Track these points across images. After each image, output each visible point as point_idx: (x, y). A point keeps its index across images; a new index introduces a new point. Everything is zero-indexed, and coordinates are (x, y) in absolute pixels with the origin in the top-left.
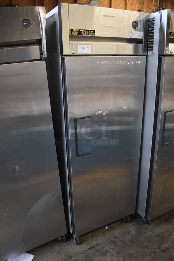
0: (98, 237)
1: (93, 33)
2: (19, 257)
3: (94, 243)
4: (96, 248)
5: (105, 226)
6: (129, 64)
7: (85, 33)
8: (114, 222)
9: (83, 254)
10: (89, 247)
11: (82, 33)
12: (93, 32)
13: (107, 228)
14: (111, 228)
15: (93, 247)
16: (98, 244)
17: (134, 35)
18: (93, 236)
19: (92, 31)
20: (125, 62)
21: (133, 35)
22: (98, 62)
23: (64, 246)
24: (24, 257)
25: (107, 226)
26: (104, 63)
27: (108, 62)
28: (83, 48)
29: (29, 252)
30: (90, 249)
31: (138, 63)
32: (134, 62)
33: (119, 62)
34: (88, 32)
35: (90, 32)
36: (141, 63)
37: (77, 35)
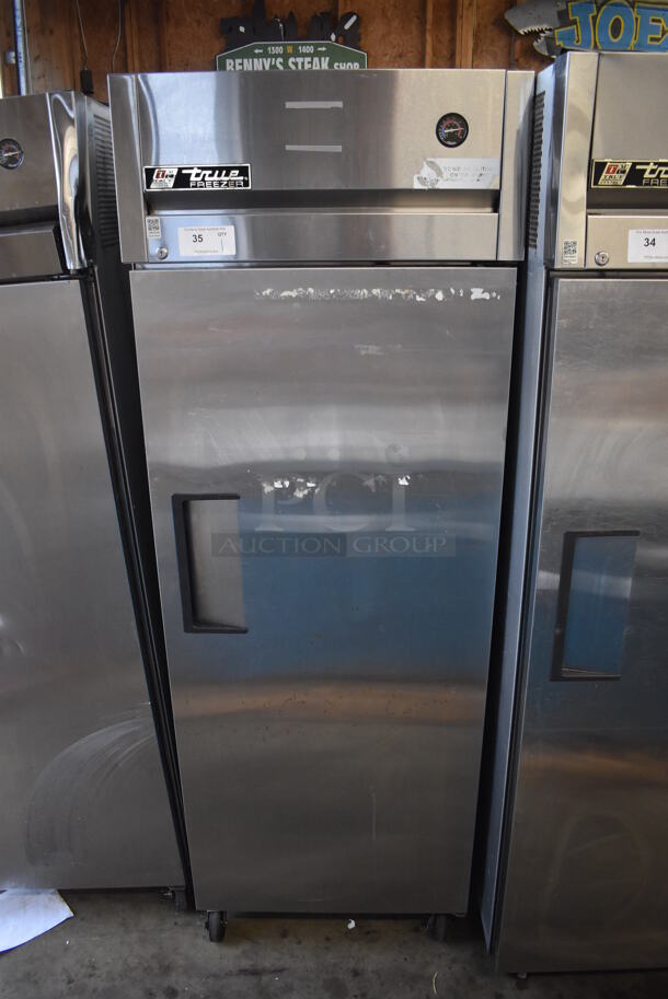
0: (299, 943)
1: (242, 178)
2: (35, 898)
3: (269, 957)
4: (265, 979)
5: (347, 917)
6: (418, 299)
7: (203, 180)
8: (395, 917)
9: (211, 981)
10: (245, 963)
11: (193, 178)
12: (239, 175)
13: (352, 925)
14: (368, 933)
15: (255, 972)
16: (279, 971)
17: (446, 175)
18: (284, 935)
19: (237, 172)
20: (398, 291)
21: (439, 173)
22: (268, 291)
23: (176, 924)
24: (46, 907)
25: (355, 917)
26: (294, 294)
27: (311, 290)
28: (198, 239)
29: (68, 895)
30: (243, 972)
31: (473, 297)
32: (446, 292)
33: (370, 292)
34: (219, 175)
35: (227, 175)
36: (487, 296)
37: (174, 187)
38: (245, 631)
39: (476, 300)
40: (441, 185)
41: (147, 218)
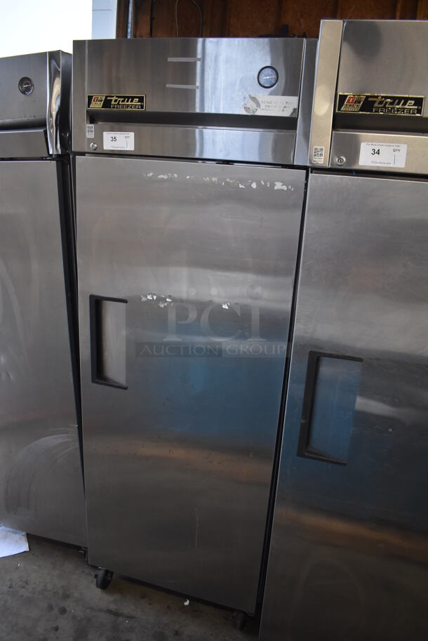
0: (150, 604)
1: (140, 103)
2: (13, 535)
3: (129, 607)
4: (121, 619)
5: (186, 597)
6: (241, 186)
7: (118, 104)
8: (216, 606)
9: (88, 611)
10: (113, 607)
11: (113, 103)
12: (138, 102)
13: (187, 603)
14: (196, 611)
15: (116, 614)
16: (130, 617)
17: (262, 106)
18: (143, 597)
19: (137, 100)
20: (228, 180)
21: (258, 105)
22: (151, 174)
23: (83, 572)
24: (17, 542)
25: (191, 599)
26: (166, 177)
27: (176, 175)
29: (31, 538)
30: (109, 611)
31: (276, 188)
32: (258, 184)
33: (211, 179)
34: (127, 101)
35: (132, 101)
36: (285, 188)
37: (103, 107)
38: (126, 389)
39: (278, 190)
40: (260, 113)
41: (88, 125)
